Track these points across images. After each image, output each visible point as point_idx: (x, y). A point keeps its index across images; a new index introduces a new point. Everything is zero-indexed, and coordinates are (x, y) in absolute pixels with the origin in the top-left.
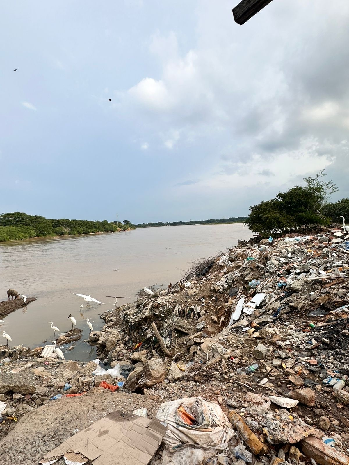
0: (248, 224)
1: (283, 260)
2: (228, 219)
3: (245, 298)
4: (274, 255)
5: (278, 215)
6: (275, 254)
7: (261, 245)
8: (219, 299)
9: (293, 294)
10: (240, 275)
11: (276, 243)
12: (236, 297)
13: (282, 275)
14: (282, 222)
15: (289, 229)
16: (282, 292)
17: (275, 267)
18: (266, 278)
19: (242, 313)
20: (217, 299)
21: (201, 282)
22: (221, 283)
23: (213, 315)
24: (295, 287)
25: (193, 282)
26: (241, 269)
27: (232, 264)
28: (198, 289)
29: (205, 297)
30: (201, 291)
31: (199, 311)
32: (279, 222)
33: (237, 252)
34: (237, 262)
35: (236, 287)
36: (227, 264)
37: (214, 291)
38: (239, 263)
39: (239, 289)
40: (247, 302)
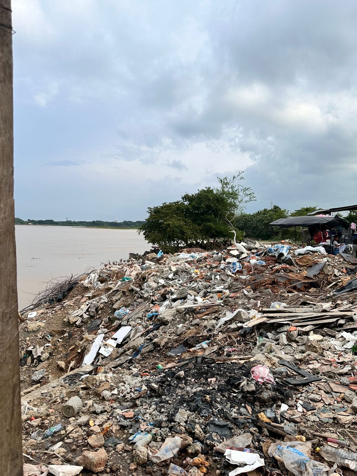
0: (144, 231)
1: (162, 282)
2: (123, 223)
3: (106, 334)
4: (153, 276)
5: (182, 223)
6: (155, 273)
7: (146, 261)
8: (74, 335)
9: (161, 327)
10: (108, 301)
11: (165, 259)
12: (96, 332)
13: (155, 302)
14: (186, 233)
15: (194, 242)
16: (150, 324)
17: (151, 291)
18: (137, 305)
19: (98, 354)
20: (71, 335)
21: (53, 311)
22: (80, 312)
23: (61, 359)
24: (164, 318)
25: (42, 311)
26: (111, 293)
27: (101, 286)
28: (45, 321)
29: (54, 333)
30: (50, 324)
31: (39, 354)
32: (183, 233)
33: (111, 269)
34: (109, 283)
35: (100, 317)
36: (95, 285)
37: (69, 324)
38: (111, 284)
39: (102, 321)
40: (107, 338)
